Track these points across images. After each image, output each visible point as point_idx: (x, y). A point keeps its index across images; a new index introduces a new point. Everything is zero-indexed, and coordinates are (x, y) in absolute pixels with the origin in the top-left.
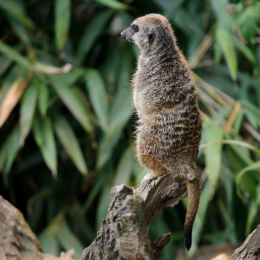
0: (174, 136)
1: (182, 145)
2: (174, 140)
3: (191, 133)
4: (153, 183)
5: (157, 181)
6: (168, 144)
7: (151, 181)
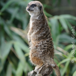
0: (44, 49)
1: (47, 52)
2: (44, 50)
3: (49, 48)
4: (39, 70)
5: (41, 69)
6: (41, 51)
7: (38, 69)
